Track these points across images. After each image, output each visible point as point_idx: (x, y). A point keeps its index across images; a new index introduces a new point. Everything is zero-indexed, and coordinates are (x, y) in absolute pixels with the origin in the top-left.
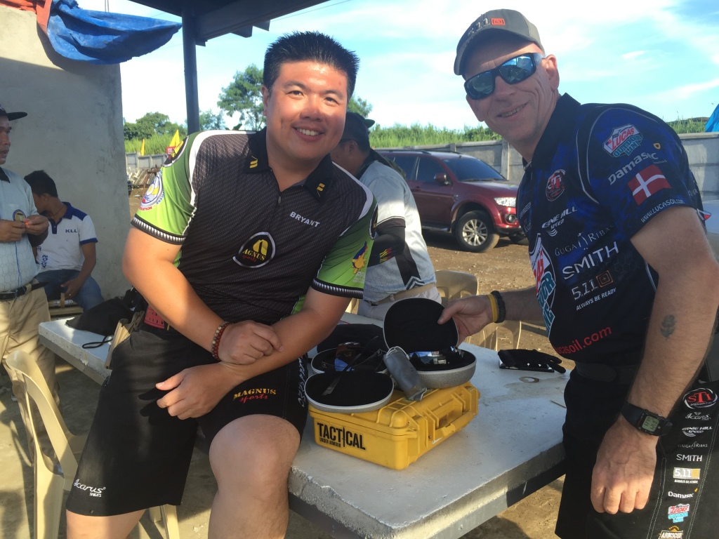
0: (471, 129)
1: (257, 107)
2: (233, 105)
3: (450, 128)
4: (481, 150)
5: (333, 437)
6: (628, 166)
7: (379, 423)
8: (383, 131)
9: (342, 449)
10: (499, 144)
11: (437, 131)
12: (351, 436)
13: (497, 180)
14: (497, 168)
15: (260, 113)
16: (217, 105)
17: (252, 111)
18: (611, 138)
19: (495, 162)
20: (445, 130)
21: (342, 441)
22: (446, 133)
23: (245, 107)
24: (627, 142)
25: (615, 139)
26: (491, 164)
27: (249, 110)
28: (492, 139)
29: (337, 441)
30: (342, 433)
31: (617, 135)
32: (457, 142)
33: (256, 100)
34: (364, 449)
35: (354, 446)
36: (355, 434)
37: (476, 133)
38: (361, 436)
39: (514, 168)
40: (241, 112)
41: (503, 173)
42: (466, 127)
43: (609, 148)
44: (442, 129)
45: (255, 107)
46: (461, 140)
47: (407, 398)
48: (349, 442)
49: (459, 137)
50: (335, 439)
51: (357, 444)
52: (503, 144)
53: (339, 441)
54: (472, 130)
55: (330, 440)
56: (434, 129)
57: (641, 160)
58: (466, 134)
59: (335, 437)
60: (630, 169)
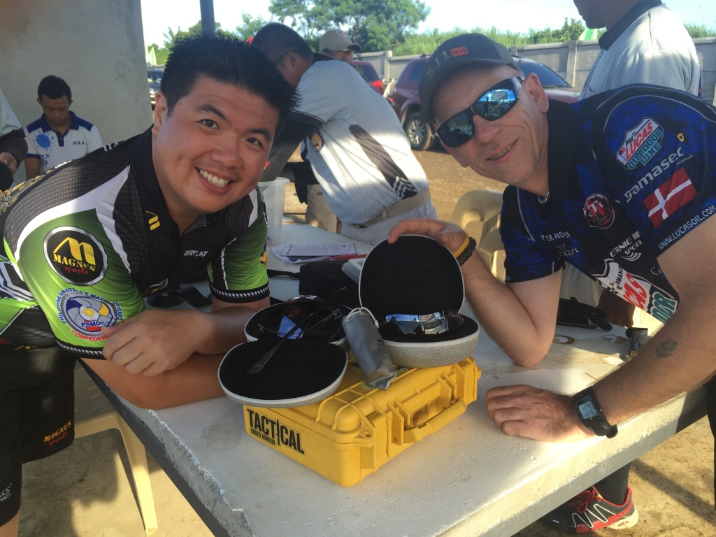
0: (536, 32)
1: (310, 12)
2: (284, 10)
3: (514, 32)
4: (545, 54)
5: (266, 431)
6: (644, 179)
7: (320, 422)
8: (441, 36)
9: (277, 447)
10: (565, 47)
11: (499, 35)
12: (287, 433)
13: (560, 86)
14: (561, 75)
15: (313, 19)
16: (268, 10)
17: (304, 16)
18: (624, 145)
19: (560, 67)
20: (508, 33)
21: (276, 436)
22: (509, 37)
23: (297, 12)
24: (643, 148)
25: (629, 145)
26: (555, 69)
27: (301, 15)
28: (558, 41)
29: (270, 436)
30: (275, 427)
31: (631, 139)
32: (519, 45)
33: (309, 4)
34: (303, 452)
35: (290, 446)
36: (291, 431)
37: (542, 36)
38: (298, 435)
39: (580, 73)
40: (293, 17)
41: (568, 80)
42: (531, 30)
43: (622, 159)
44: (506, 33)
45: (307, 12)
46: (525, 43)
47: (368, 385)
48: (285, 441)
49: (523, 41)
50: (267, 433)
51: (294, 444)
52: (570, 47)
53: (273, 436)
54: (538, 33)
55: (262, 433)
56: (497, 33)
57: (661, 171)
58: (531, 38)
59: (268, 430)
60: (646, 182)
